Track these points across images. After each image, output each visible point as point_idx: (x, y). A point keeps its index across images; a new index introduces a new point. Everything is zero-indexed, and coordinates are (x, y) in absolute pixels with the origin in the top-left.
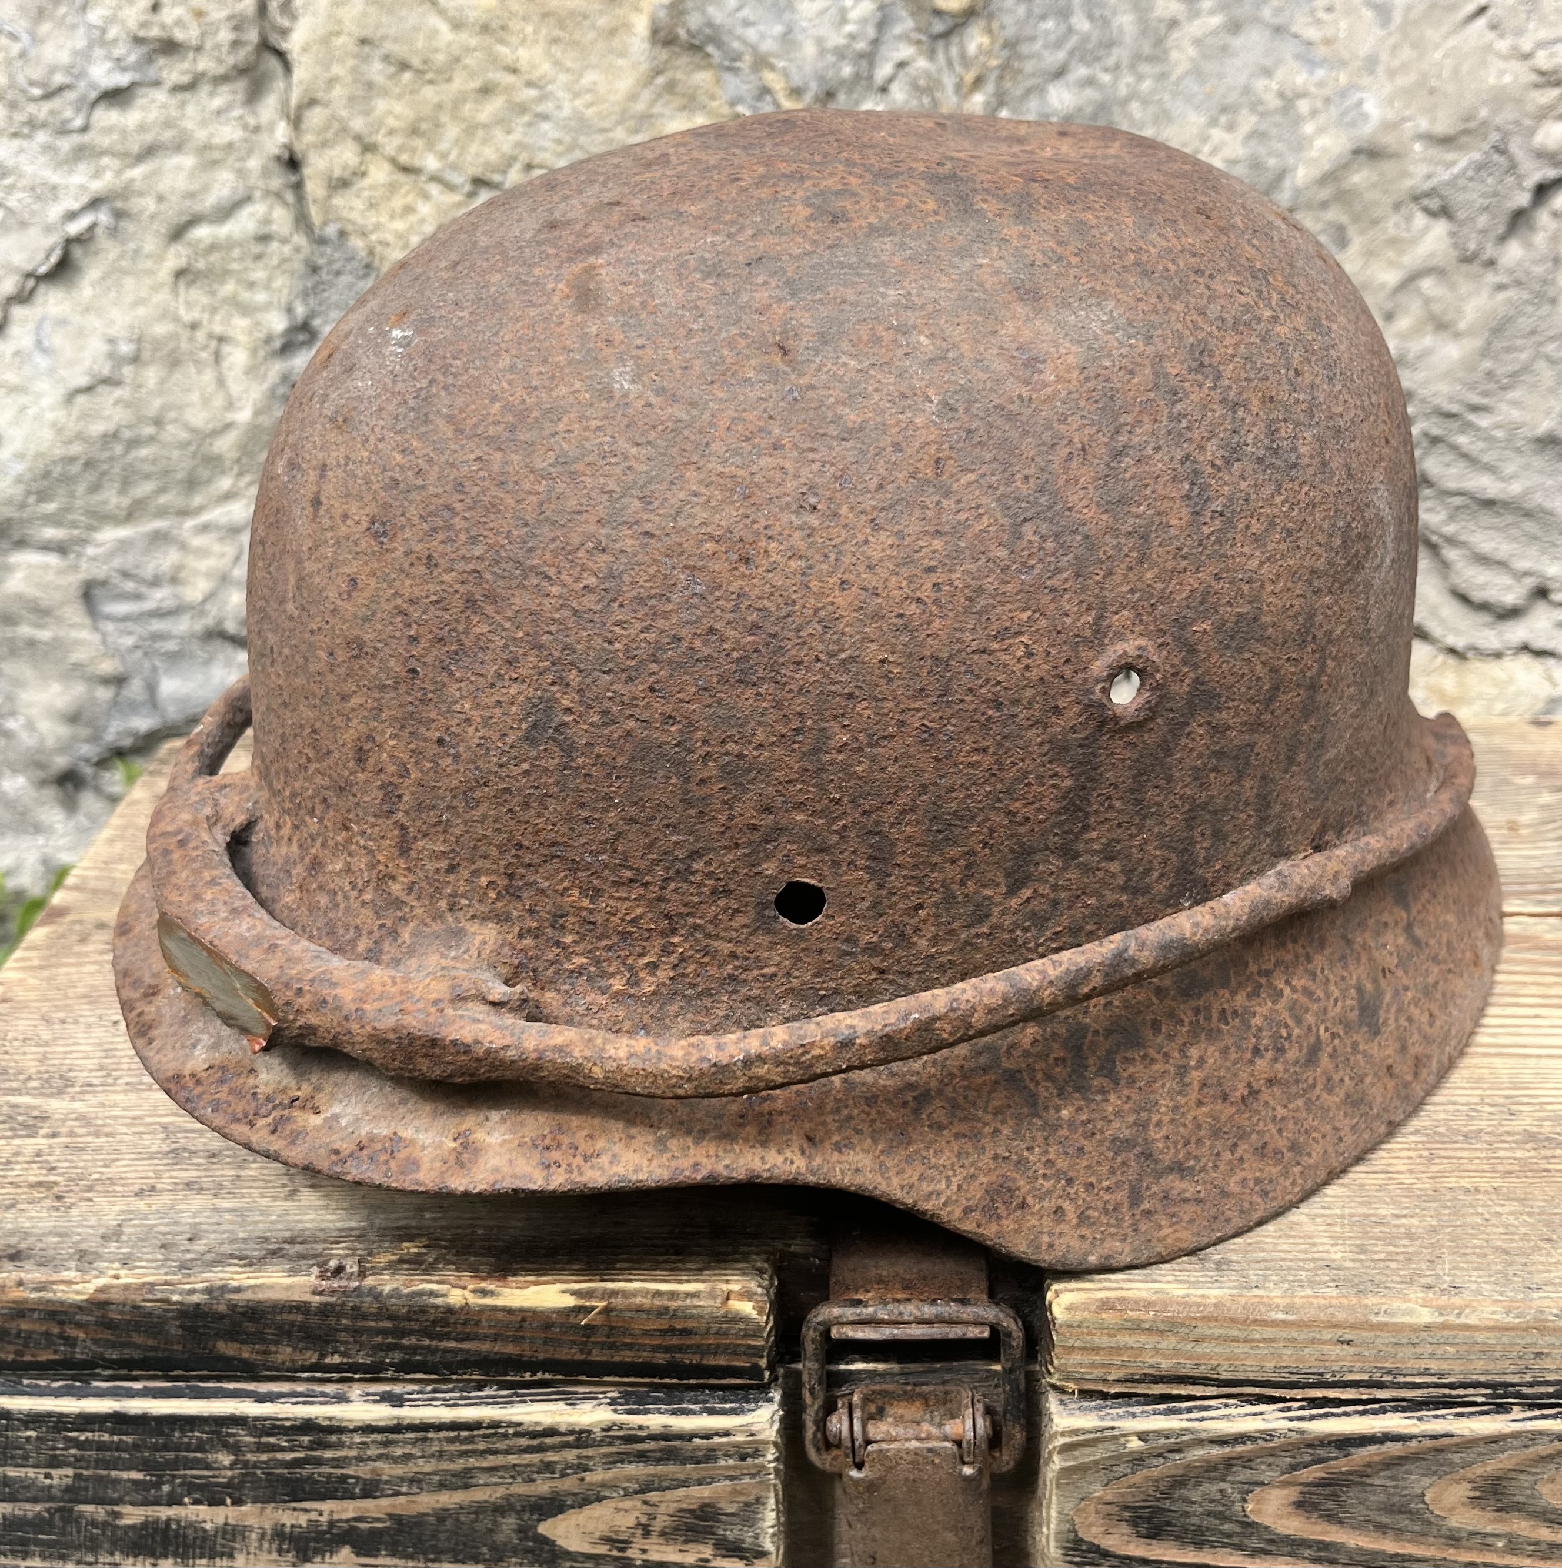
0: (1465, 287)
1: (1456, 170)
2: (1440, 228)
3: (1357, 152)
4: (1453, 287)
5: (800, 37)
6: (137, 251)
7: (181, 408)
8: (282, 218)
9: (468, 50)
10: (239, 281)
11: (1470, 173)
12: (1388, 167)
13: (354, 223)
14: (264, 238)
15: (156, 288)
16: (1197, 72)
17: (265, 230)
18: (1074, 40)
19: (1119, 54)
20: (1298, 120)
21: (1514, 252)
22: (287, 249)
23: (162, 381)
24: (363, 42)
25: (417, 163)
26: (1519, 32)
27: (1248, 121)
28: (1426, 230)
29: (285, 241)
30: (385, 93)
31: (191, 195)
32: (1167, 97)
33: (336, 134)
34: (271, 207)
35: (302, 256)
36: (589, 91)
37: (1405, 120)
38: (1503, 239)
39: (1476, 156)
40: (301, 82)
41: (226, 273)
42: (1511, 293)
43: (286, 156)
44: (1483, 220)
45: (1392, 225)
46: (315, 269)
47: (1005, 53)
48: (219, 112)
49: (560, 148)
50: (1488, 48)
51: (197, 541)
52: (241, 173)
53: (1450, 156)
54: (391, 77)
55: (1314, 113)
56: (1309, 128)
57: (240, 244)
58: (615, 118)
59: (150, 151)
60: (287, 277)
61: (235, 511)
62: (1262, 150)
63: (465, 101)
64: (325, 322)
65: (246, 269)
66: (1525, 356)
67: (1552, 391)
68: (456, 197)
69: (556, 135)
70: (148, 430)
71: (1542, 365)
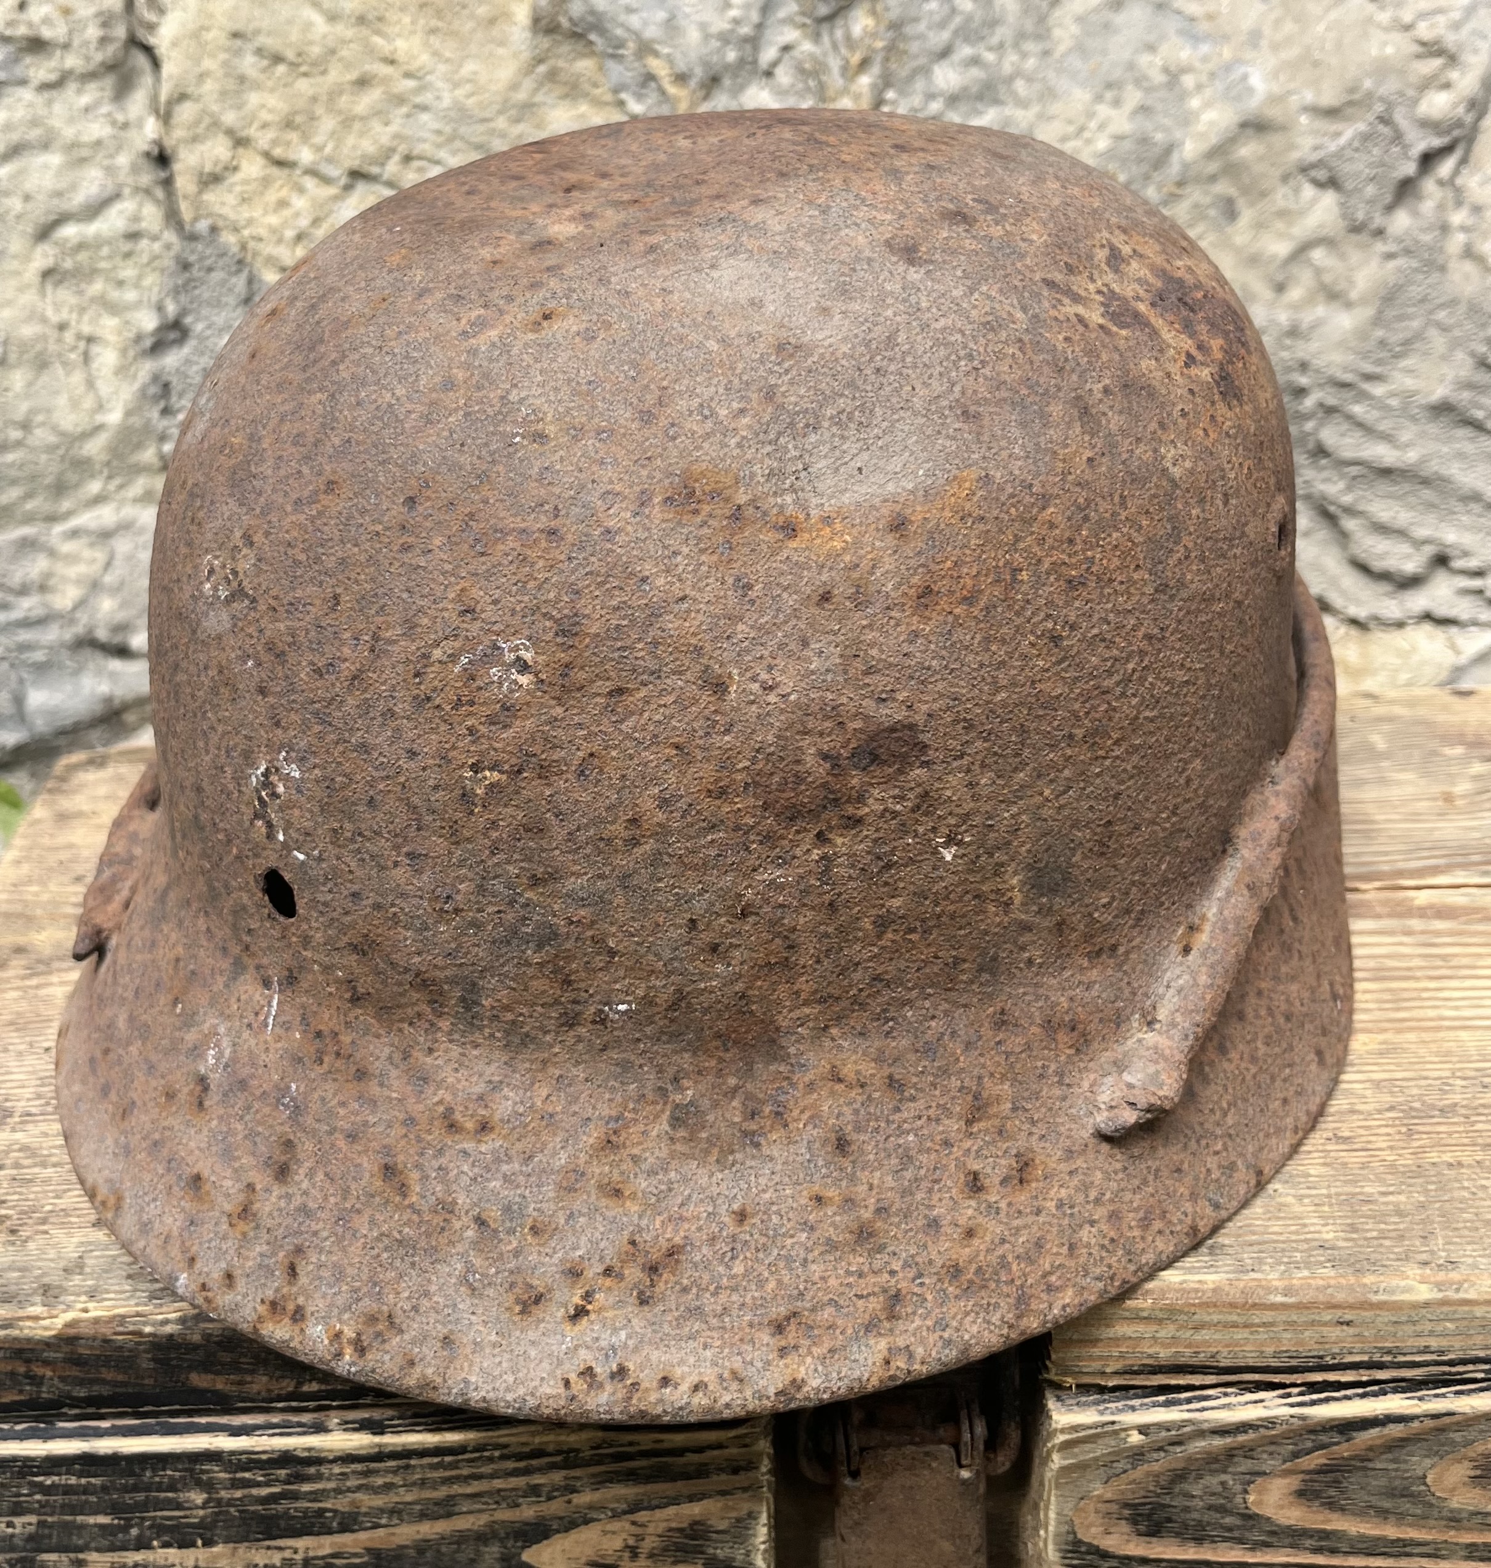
0: (1355, 256)
1: (1343, 140)
2: (1329, 199)
3: (1244, 125)
4: (1342, 257)
5: (683, 23)
6: (3, 252)
7: (49, 411)
8: (151, 215)
9: (344, 42)
10: (107, 280)
11: (1356, 144)
12: (1277, 140)
13: (225, 219)
14: (133, 236)
15: (21, 289)
16: (1080, 48)
17: (135, 227)
18: (958, 20)
19: (1002, 33)
20: (1183, 96)
21: (1401, 221)
22: (157, 246)
23: (30, 384)
24: (236, 35)
25: (292, 156)
26: (1399, 4)
27: (1133, 97)
28: (1314, 201)
29: (155, 238)
30: (257, 86)
31: (59, 194)
32: (1051, 75)
33: (208, 129)
34: (141, 205)
35: (172, 253)
36: (469, 81)
37: (1289, 93)
38: (1390, 208)
39: (1361, 127)
40: (171, 77)
41: (92, 273)
42: (1400, 262)
43: (156, 152)
44: (1370, 190)
45: (1281, 197)
46: (186, 266)
47: (890, 34)
48: (87, 110)
49: (440, 139)
50: (1369, 20)
51: (67, 547)
52: (110, 170)
53: (1334, 127)
54: (264, 70)
55: (1199, 87)
56: (1195, 103)
57: (109, 242)
58: (496, 107)
59: (15, 151)
60: (157, 274)
61: (106, 515)
62: (1149, 126)
63: (341, 93)
64: (197, 320)
65: (115, 268)
66: (1415, 324)
67: (1444, 358)
68: (332, 191)
69: (436, 126)
70: (15, 434)
71: (1433, 333)
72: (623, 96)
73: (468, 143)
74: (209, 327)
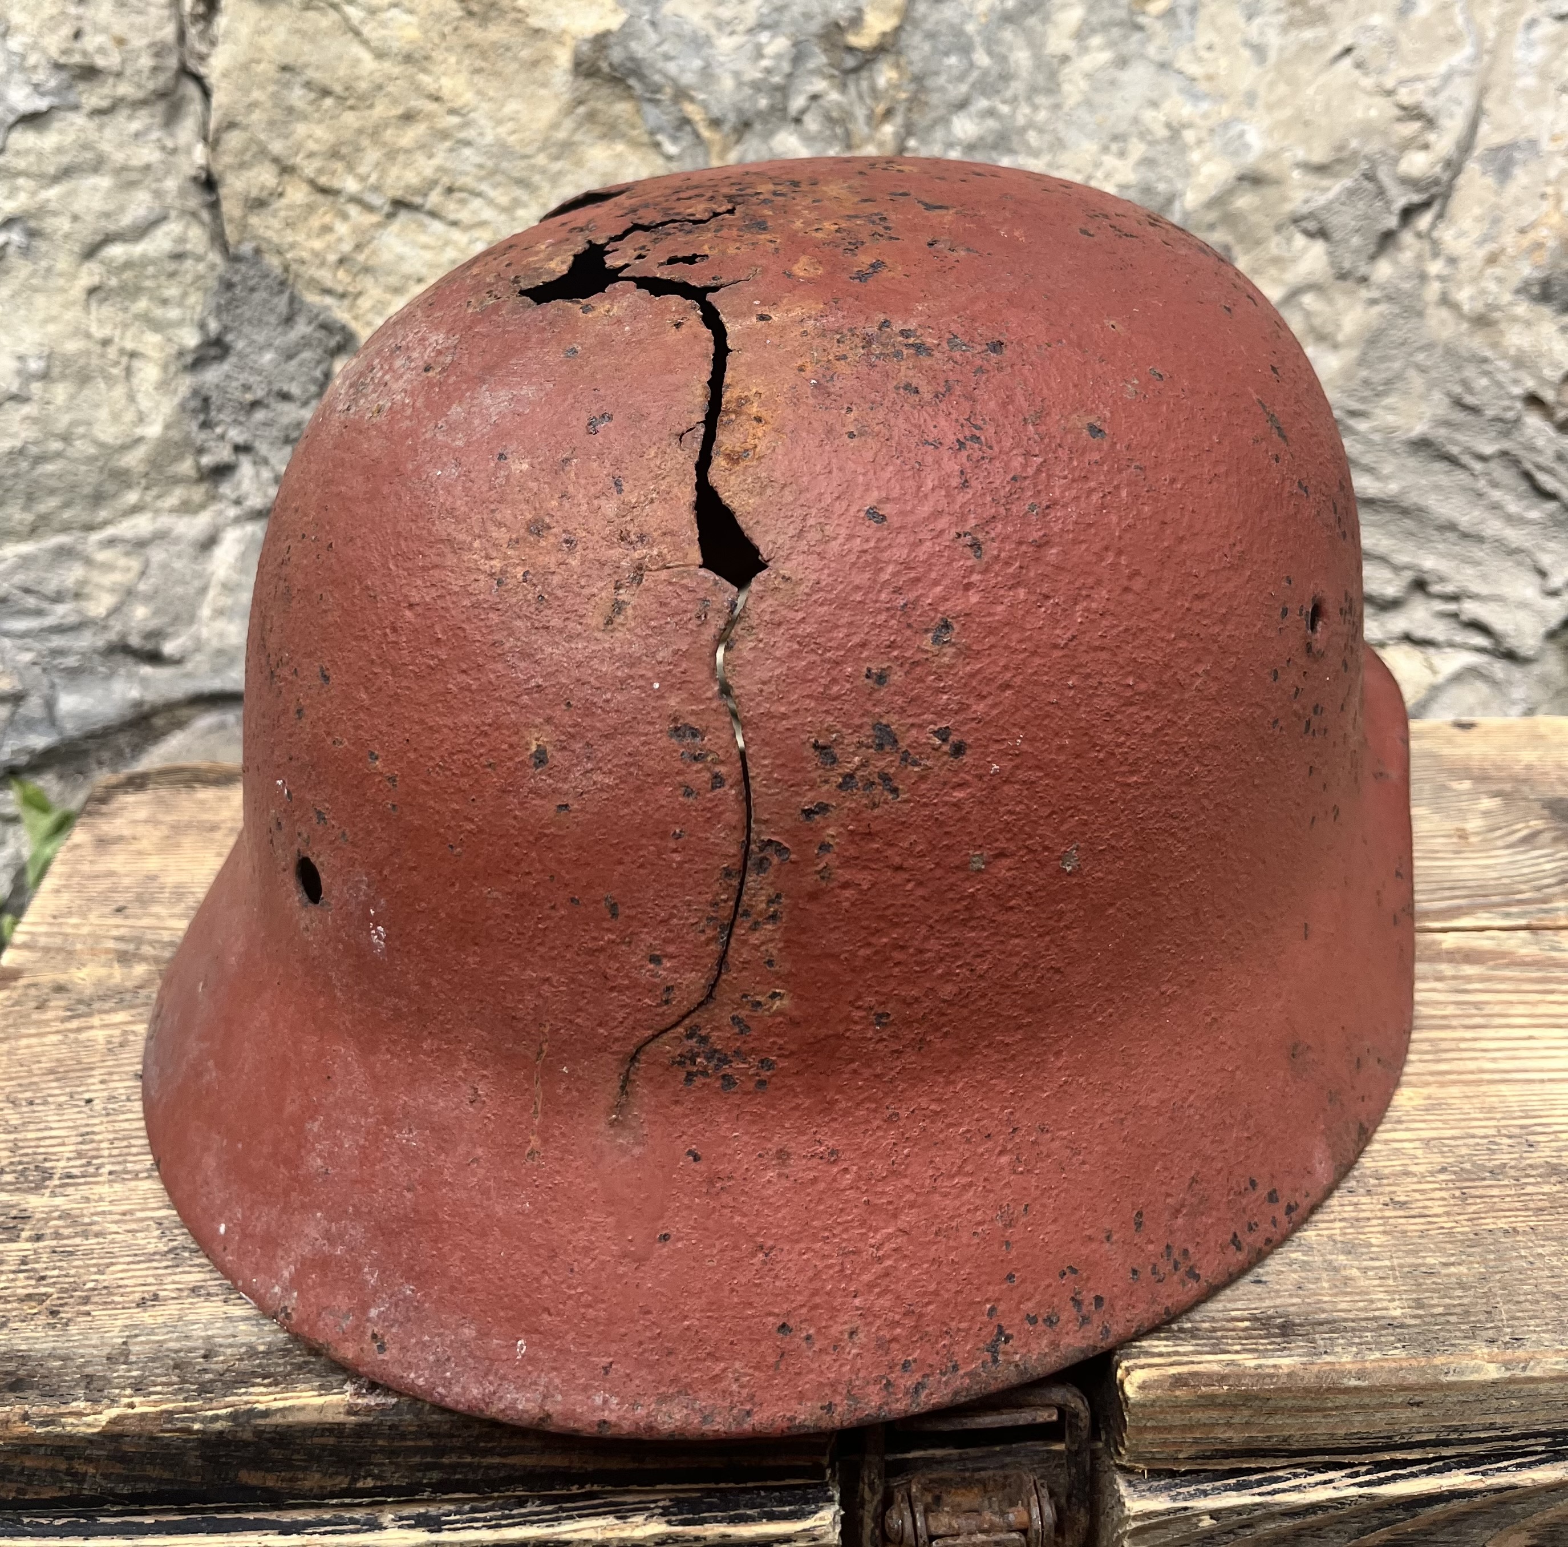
0: (1341, 301)
1: (1331, 195)
2: (1319, 248)
3: (1241, 178)
4: (1331, 301)
5: (717, 71)
6: (49, 270)
7: (88, 423)
8: (197, 237)
9: (391, 78)
10: (151, 299)
11: (1342, 199)
12: (1270, 192)
13: (268, 241)
14: (178, 257)
15: (67, 306)
16: (1088, 103)
17: (180, 249)
18: (975, 74)
19: (1017, 87)
20: (1184, 149)
21: (1384, 270)
22: (201, 267)
23: (72, 397)
24: (285, 68)
25: (336, 184)
26: (1382, 71)
27: (1137, 149)
28: (1305, 250)
29: (199, 259)
30: (304, 117)
31: (107, 215)
32: (1060, 126)
33: (254, 156)
34: (187, 227)
35: (216, 273)
36: (511, 119)
37: (1282, 149)
38: (1373, 258)
39: (1347, 182)
40: (220, 106)
41: (139, 290)
42: (1383, 307)
43: (204, 176)
44: (1355, 241)
45: (1275, 245)
46: (229, 286)
47: (913, 87)
48: (137, 135)
49: (482, 173)
50: (1355, 85)
51: (103, 556)
52: (158, 194)
53: (1325, 183)
54: (312, 103)
55: (1200, 142)
56: (1195, 156)
57: (153, 262)
59: (66, 173)
60: (201, 293)
61: (142, 525)
63: (386, 126)
64: (238, 338)
65: (159, 287)
68: (375, 218)
70: (56, 445)
72: (659, 137)
73: (509, 177)
74: (249, 344)
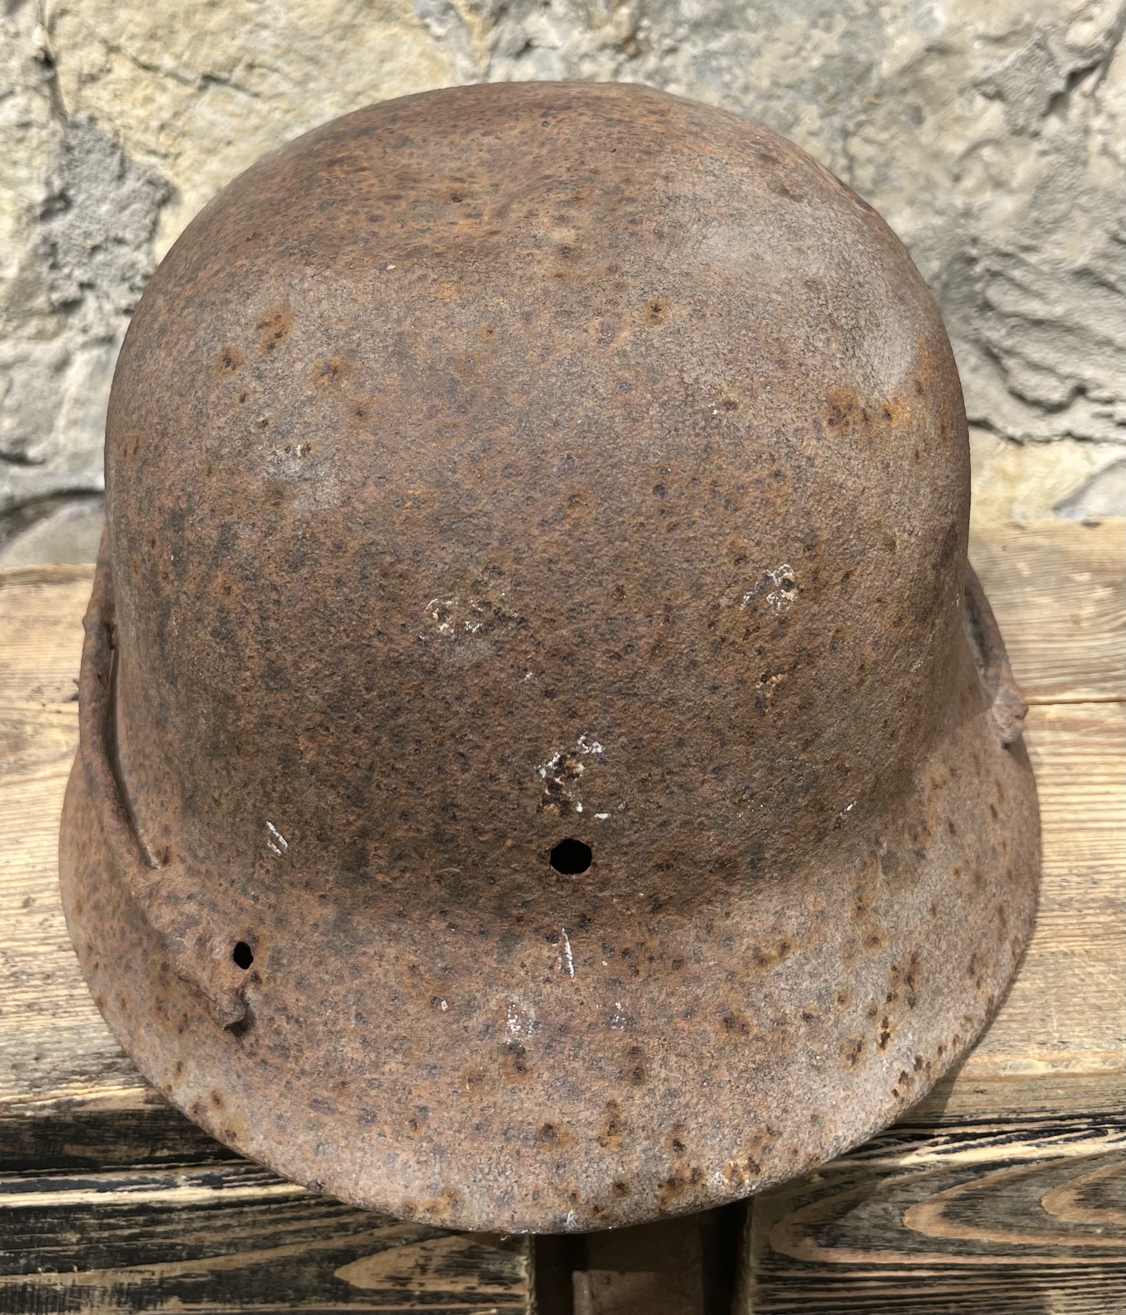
0: (1015, 153)
1: (1006, 62)
2: (996, 109)
3: (929, 49)
4: (1006, 153)
8: (40, 108)
10: (4, 161)
11: (1018, 65)
12: (955, 61)
13: (101, 111)
14: (25, 125)
17: (26, 118)
20: (882, 24)
21: (1053, 126)
22: (44, 133)
25: (155, 61)
27: (841, 24)
28: (984, 110)
29: (43, 126)
30: (126, 5)
32: (775, 4)
33: (85, 38)
34: (31, 99)
35: (57, 139)
36: (301, 5)
37: (965, 24)
38: (1044, 115)
39: (1022, 51)
42: (1052, 158)
43: (43, 56)
44: (1028, 101)
45: (958, 106)
46: (68, 149)
49: (277, 51)
52: (4, 72)
53: (1000, 52)
55: (894, 18)
56: (890, 30)
57: (4, 130)
58: (324, 28)
60: (45, 155)
61: (5, 351)
62: (854, 47)
63: (195, 12)
64: (79, 192)
65: (10, 151)
66: (1063, 207)
67: (1085, 234)
68: (189, 90)
69: (274, 41)
71: (1077, 213)
72: (428, 21)
73: (301, 56)
74: (88, 198)
